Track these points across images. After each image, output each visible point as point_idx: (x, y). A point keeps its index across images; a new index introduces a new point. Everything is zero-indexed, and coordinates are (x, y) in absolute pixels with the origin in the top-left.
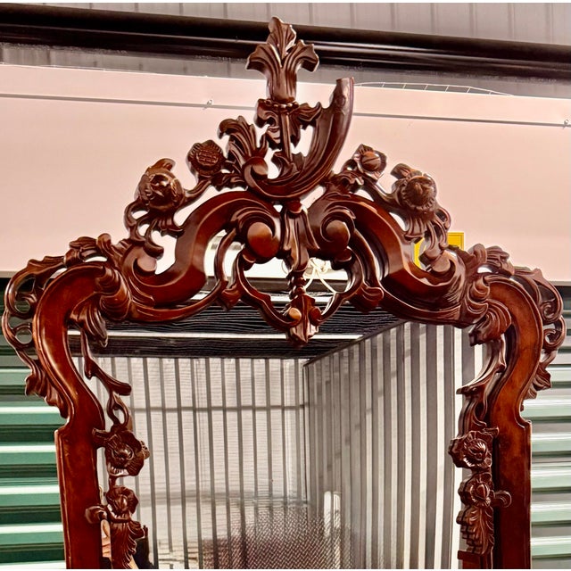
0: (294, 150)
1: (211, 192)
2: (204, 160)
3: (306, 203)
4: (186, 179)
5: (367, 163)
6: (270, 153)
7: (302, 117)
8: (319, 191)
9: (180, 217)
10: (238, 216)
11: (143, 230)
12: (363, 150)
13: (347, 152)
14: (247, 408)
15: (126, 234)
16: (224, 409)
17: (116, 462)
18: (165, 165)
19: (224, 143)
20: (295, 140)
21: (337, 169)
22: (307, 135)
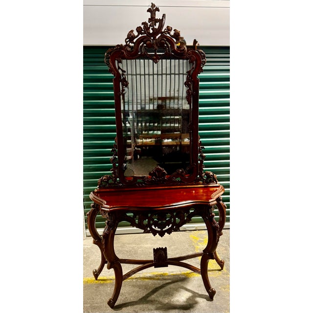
0: (155, 27)
1: (140, 36)
2: (139, 30)
3: (157, 37)
4: (136, 33)
5: (169, 29)
6: (151, 28)
7: (157, 21)
8: (160, 35)
9: (135, 41)
10: (145, 40)
11: (128, 43)
12: (168, 27)
13: (165, 27)
14: (173, 74)
15: (125, 44)
16: (166, 74)
17: (123, 85)
18: (132, 31)
19: (142, 26)
20: (156, 25)
21: (163, 31)
22: (158, 24)
